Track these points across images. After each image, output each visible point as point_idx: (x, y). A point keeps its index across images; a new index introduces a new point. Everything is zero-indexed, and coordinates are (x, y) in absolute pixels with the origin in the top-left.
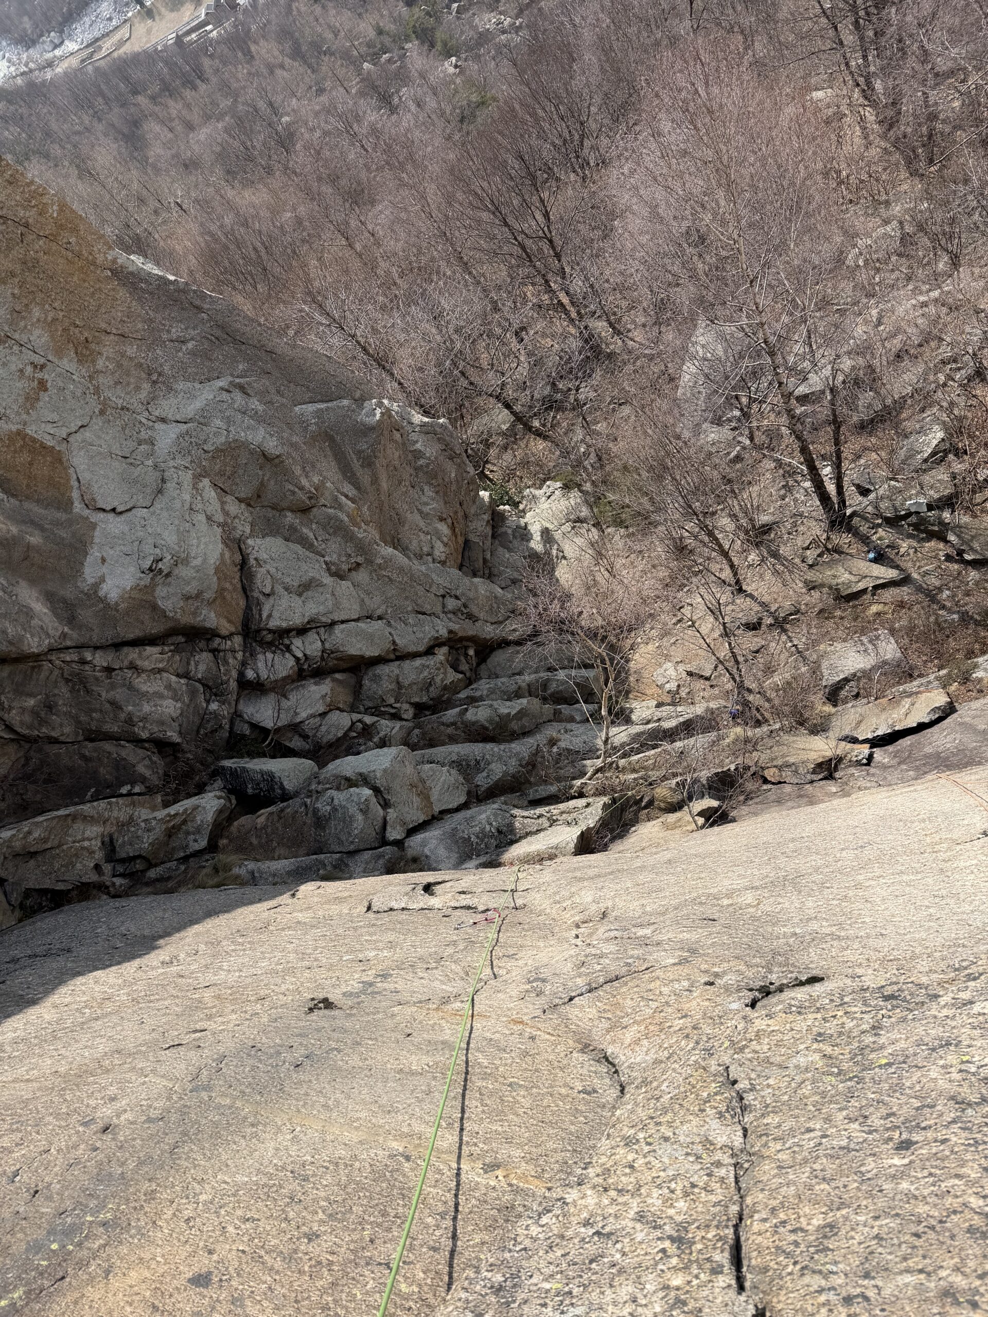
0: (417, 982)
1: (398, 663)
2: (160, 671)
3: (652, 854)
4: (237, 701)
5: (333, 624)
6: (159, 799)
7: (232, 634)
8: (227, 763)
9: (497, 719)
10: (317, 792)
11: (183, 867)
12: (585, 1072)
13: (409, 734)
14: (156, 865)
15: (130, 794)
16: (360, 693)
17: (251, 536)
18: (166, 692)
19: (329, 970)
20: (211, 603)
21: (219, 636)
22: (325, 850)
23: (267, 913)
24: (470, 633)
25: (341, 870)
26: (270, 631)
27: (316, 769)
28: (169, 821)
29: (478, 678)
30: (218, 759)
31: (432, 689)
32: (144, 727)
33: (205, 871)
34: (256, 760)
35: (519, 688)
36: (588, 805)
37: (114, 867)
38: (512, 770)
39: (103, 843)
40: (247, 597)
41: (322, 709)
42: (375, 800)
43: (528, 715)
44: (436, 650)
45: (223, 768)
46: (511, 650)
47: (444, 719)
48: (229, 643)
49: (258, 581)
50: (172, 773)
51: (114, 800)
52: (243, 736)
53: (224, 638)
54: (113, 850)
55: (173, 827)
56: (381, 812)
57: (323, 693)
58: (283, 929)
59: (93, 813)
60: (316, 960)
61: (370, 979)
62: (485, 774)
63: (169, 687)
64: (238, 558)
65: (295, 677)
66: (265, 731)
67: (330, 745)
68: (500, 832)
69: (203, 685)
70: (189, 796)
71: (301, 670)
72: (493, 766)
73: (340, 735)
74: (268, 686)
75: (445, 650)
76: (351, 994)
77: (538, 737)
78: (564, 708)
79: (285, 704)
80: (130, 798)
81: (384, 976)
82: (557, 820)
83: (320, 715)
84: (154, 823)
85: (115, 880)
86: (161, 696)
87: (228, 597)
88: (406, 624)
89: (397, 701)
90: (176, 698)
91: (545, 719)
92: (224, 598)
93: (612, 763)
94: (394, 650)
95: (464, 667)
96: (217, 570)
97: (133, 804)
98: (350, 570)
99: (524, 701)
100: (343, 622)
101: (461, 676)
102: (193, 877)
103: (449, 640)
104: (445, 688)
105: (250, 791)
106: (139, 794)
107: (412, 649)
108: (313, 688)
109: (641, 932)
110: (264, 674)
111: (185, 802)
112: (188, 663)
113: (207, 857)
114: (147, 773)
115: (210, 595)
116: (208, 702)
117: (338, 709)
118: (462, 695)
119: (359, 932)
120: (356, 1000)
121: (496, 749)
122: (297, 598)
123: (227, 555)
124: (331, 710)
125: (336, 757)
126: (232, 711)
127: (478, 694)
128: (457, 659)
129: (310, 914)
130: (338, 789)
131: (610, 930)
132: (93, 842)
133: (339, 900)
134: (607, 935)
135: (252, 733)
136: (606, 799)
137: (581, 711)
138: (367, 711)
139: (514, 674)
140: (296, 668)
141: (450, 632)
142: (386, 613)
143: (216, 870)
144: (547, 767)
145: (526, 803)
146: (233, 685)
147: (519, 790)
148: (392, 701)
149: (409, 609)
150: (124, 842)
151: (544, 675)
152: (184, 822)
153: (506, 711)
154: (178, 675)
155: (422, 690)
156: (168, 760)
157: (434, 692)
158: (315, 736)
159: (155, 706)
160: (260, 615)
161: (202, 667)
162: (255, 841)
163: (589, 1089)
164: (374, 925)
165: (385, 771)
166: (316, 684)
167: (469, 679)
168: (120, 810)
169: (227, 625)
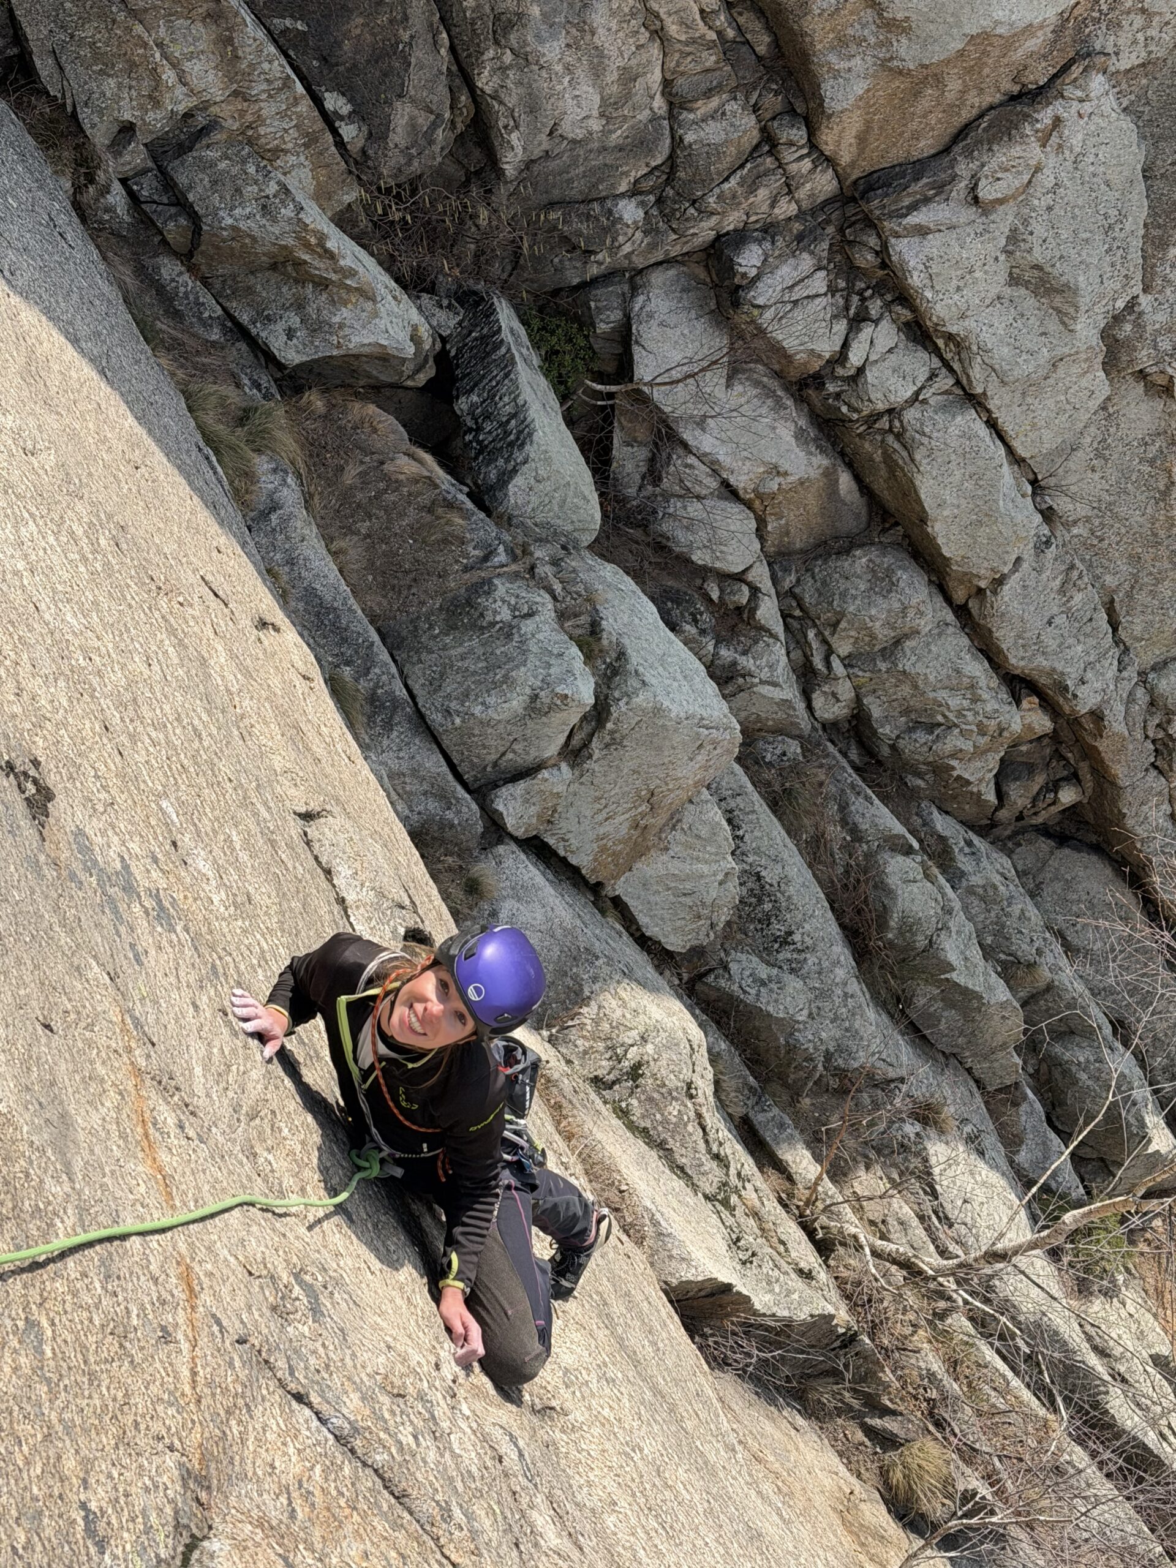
0: (181, 999)
1: (950, 617)
2: (659, 34)
3: (753, 1483)
4: (667, 262)
5: (975, 401)
6: (351, 195)
7: (830, 161)
8: (506, 316)
9: (921, 942)
10: (532, 569)
11: (215, 335)
12: (139, 1502)
13: (780, 731)
14: (192, 269)
15: (329, 120)
16: (826, 556)
17: (1114, 76)
18: (612, 76)
19: (122, 776)
20: (888, 68)
21: (812, 133)
22: (401, 656)
23: (195, 580)
24: (1119, 771)
25: (371, 718)
26: (883, 253)
27: (587, 539)
28: (307, 245)
29: (1006, 844)
30: (507, 289)
31: (921, 737)
32: (503, 69)
33: (228, 390)
34: (543, 383)
35: (1031, 966)
36: (806, 1275)
37: (144, 172)
38: (805, 1038)
39: (188, 115)
40: (947, 150)
41: (741, 481)
42: (575, 719)
43: (967, 1018)
44: (1030, 702)
45: (491, 311)
46: (1125, 897)
47: (857, 805)
48: (807, 165)
49: (1003, 155)
50: (424, 194)
51: (299, 88)
52: (585, 323)
53: (813, 145)
54: (183, 148)
55: (299, 264)
56: (552, 749)
57: (785, 466)
58: (172, 632)
59: (247, 53)
60: (133, 738)
61: (142, 882)
62: (764, 971)
63: (629, 77)
64: (1039, 75)
65: (794, 374)
66: (624, 369)
67: (661, 546)
68: (635, 1073)
69: (672, 157)
70: (388, 264)
71: (817, 380)
72: (793, 984)
73: (699, 557)
74: (740, 319)
75: (1042, 723)
76: (86, 849)
77: (924, 1069)
78: (1033, 1107)
79: (715, 382)
80: (320, 124)
81: (162, 915)
82: (732, 1209)
83: (726, 484)
84: (288, 212)
85: (117, 187)
86: (597, 72)
87: (925, 103)
88: (1062, 591)
89: (848, 662)
90: (608, 110)
91: (980, 1068)
92: (917, 94)
93: (942, 1295)
94: (980, 591)
95: (1019, 795)
96: (982, 39)
97: (311, 140)
98: (1142, 375)
99: (1001, 993)
100: (992, 424)
101: (991, 797)
102: (204, 370)
103: (1075, 722)
104: (940, 770)
105: (462, 405)
106: (340, 144)
107: (1005, 637)
108: (786, 432)
109: (542, 1519)
110: (764, 293)
111: (370, 262)
112: (708, 94)
113: (265, 380)
114: (398, 136)
115: (907, 52)
116: (635, 192)
117: (761, 523)
118: (942, 824)
119: (241, 813)
120: (78, 867)
121: (840, 973)
122: (1003, 277)
123: (1034, 44)
124: (749, 505)
125: (637, 576)
126: (639, 262)
127: (964, 863)
128: (1031, 769)
129: (234, 680)
130: (562, 616)
131: (513, 1440)
132: (180, 91)
133: (296, 735)
134: (498, 1433)
135: (607, 338)
136: (843, 1316)
137: (1047, 1157)
138: (788, 597)
139: (1060, 935)
140: (816, 365)
141: (1097, 716)
142: (1067, 525)
143: (243, 417)
144: (855, 1129)
145: (738, 1111)
146: (704, 231)
147: (764, 1080)
148: (844, 648)
149: (1109, 580)
150: (213, 164)
151: (1097, 1017)
152: (322, 284)
153: (953, 957)
154: (667, 83)
155: (906, 712)
156: (452, 169)
157: (916, 745)
158: (667, 496)
159: (568, 69)
160: (914, 207)
161: (714, 132)
162: (351, 475)
163: (101, 1526)
164: (273, 843)
165: (658, 711)
166: (800, 434)
167: (993, 824)
168: (282, 115)
169: (850, 138)
